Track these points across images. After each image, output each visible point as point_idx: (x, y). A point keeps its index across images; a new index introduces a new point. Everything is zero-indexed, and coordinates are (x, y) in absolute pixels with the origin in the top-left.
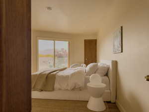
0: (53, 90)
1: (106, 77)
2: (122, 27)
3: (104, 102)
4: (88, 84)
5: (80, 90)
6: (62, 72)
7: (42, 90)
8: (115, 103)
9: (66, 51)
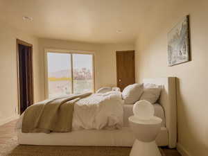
0: (70, 130)
1: (158, 106)
2: (188, 17)
3: (159, 147)
4: (130, 119)
5: (117, 129)
6: (85, 99)
7: (51, 131)
8: (175, 149)
9: (89, 71)
